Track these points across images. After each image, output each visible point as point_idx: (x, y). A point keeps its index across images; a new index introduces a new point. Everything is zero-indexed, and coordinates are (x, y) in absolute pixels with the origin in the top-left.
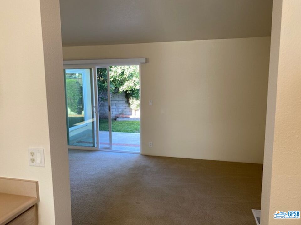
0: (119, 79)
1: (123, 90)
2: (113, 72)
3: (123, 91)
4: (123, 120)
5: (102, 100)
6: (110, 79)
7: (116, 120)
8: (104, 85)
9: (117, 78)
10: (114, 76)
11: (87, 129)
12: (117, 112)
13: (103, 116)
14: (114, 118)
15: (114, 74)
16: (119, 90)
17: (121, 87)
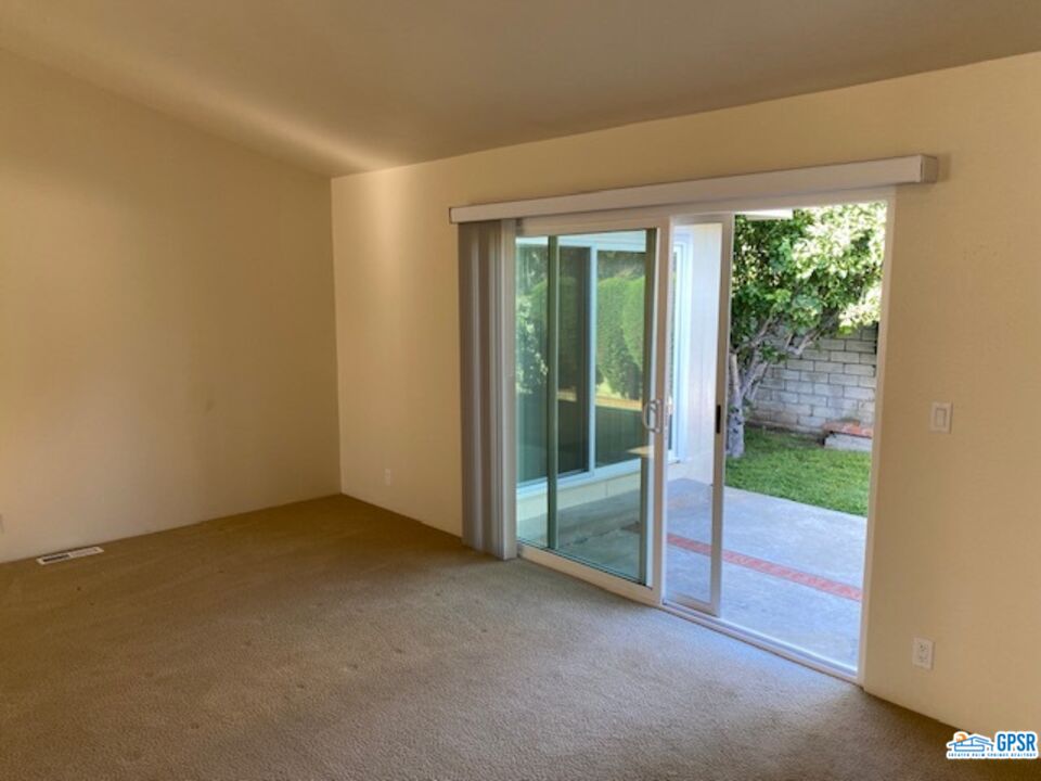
0: (844, 274)
1: (857, 321)
2: (814, 241)
3: (861, 323)
4: (854, 447)
5: (765, 358)
6: (801, 271)
7: (822, 442)
8: (769, 297)
9: (832, 270)
10: (815, 259)
11: (680, 476)
12: (833, 411)
13: (775, 421)
14: (818, 435)
15: (819, 251)
16: (838, 322)
17: (851, 305)
